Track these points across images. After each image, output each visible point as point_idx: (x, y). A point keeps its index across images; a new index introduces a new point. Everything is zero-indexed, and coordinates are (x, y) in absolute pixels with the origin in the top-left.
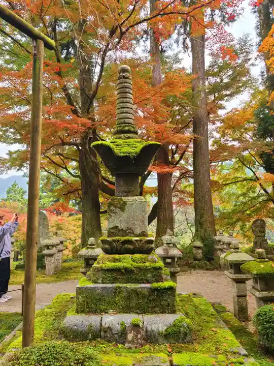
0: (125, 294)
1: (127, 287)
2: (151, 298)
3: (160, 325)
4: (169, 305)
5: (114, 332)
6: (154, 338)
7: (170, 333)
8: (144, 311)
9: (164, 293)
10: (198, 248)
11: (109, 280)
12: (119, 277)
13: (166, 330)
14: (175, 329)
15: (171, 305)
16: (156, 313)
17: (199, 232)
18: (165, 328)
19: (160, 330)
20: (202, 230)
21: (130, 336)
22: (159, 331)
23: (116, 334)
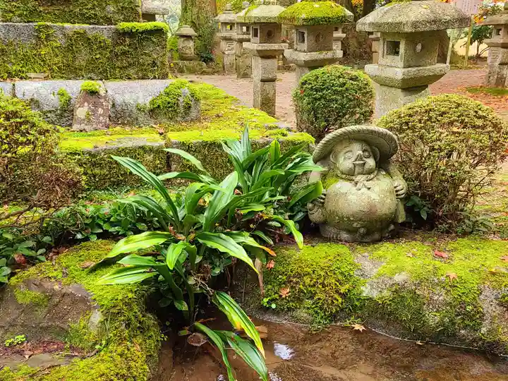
0: (60, 41)
1: (63, 28)
2: (118, 49)
3: (141, 95)
4: (154, 64)
5: (46, 109)
6: (130, 116)
7: (159, 106)
8: (105, 76)
9: (143, 39)
10: (188, 37)
11: (20, 16)
12: (41, 9)
13: (152, 102)
14: (169, 100)
15: (159, 64)
16: (129, 79)
17: (189, 12)
18: (150, 99)
19: (141, 101)
20: (195, 10)
21: (81, 112)
22: (138, 104)
23: (50, 112)
